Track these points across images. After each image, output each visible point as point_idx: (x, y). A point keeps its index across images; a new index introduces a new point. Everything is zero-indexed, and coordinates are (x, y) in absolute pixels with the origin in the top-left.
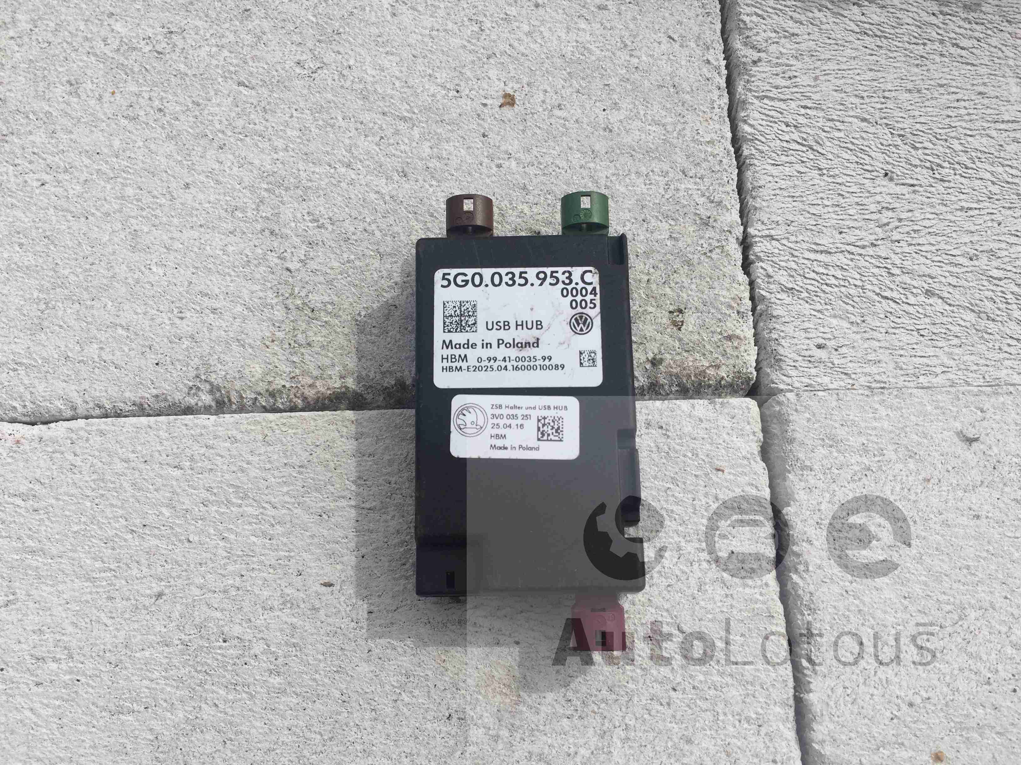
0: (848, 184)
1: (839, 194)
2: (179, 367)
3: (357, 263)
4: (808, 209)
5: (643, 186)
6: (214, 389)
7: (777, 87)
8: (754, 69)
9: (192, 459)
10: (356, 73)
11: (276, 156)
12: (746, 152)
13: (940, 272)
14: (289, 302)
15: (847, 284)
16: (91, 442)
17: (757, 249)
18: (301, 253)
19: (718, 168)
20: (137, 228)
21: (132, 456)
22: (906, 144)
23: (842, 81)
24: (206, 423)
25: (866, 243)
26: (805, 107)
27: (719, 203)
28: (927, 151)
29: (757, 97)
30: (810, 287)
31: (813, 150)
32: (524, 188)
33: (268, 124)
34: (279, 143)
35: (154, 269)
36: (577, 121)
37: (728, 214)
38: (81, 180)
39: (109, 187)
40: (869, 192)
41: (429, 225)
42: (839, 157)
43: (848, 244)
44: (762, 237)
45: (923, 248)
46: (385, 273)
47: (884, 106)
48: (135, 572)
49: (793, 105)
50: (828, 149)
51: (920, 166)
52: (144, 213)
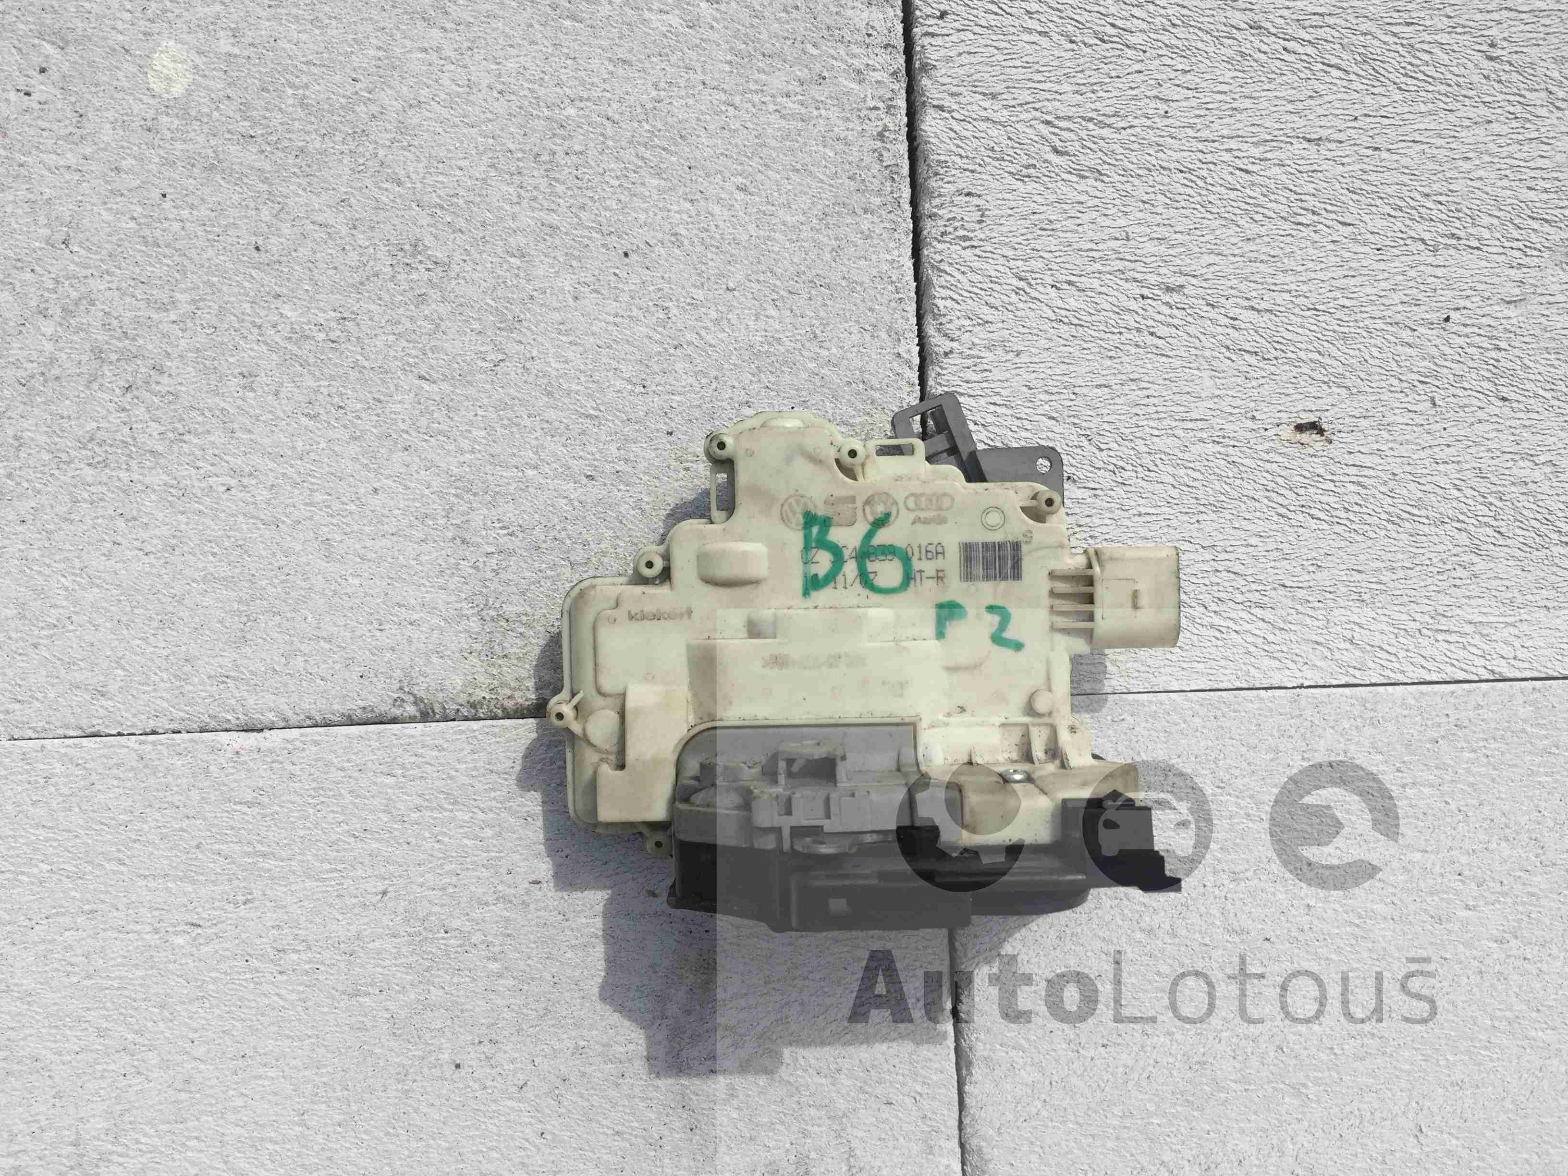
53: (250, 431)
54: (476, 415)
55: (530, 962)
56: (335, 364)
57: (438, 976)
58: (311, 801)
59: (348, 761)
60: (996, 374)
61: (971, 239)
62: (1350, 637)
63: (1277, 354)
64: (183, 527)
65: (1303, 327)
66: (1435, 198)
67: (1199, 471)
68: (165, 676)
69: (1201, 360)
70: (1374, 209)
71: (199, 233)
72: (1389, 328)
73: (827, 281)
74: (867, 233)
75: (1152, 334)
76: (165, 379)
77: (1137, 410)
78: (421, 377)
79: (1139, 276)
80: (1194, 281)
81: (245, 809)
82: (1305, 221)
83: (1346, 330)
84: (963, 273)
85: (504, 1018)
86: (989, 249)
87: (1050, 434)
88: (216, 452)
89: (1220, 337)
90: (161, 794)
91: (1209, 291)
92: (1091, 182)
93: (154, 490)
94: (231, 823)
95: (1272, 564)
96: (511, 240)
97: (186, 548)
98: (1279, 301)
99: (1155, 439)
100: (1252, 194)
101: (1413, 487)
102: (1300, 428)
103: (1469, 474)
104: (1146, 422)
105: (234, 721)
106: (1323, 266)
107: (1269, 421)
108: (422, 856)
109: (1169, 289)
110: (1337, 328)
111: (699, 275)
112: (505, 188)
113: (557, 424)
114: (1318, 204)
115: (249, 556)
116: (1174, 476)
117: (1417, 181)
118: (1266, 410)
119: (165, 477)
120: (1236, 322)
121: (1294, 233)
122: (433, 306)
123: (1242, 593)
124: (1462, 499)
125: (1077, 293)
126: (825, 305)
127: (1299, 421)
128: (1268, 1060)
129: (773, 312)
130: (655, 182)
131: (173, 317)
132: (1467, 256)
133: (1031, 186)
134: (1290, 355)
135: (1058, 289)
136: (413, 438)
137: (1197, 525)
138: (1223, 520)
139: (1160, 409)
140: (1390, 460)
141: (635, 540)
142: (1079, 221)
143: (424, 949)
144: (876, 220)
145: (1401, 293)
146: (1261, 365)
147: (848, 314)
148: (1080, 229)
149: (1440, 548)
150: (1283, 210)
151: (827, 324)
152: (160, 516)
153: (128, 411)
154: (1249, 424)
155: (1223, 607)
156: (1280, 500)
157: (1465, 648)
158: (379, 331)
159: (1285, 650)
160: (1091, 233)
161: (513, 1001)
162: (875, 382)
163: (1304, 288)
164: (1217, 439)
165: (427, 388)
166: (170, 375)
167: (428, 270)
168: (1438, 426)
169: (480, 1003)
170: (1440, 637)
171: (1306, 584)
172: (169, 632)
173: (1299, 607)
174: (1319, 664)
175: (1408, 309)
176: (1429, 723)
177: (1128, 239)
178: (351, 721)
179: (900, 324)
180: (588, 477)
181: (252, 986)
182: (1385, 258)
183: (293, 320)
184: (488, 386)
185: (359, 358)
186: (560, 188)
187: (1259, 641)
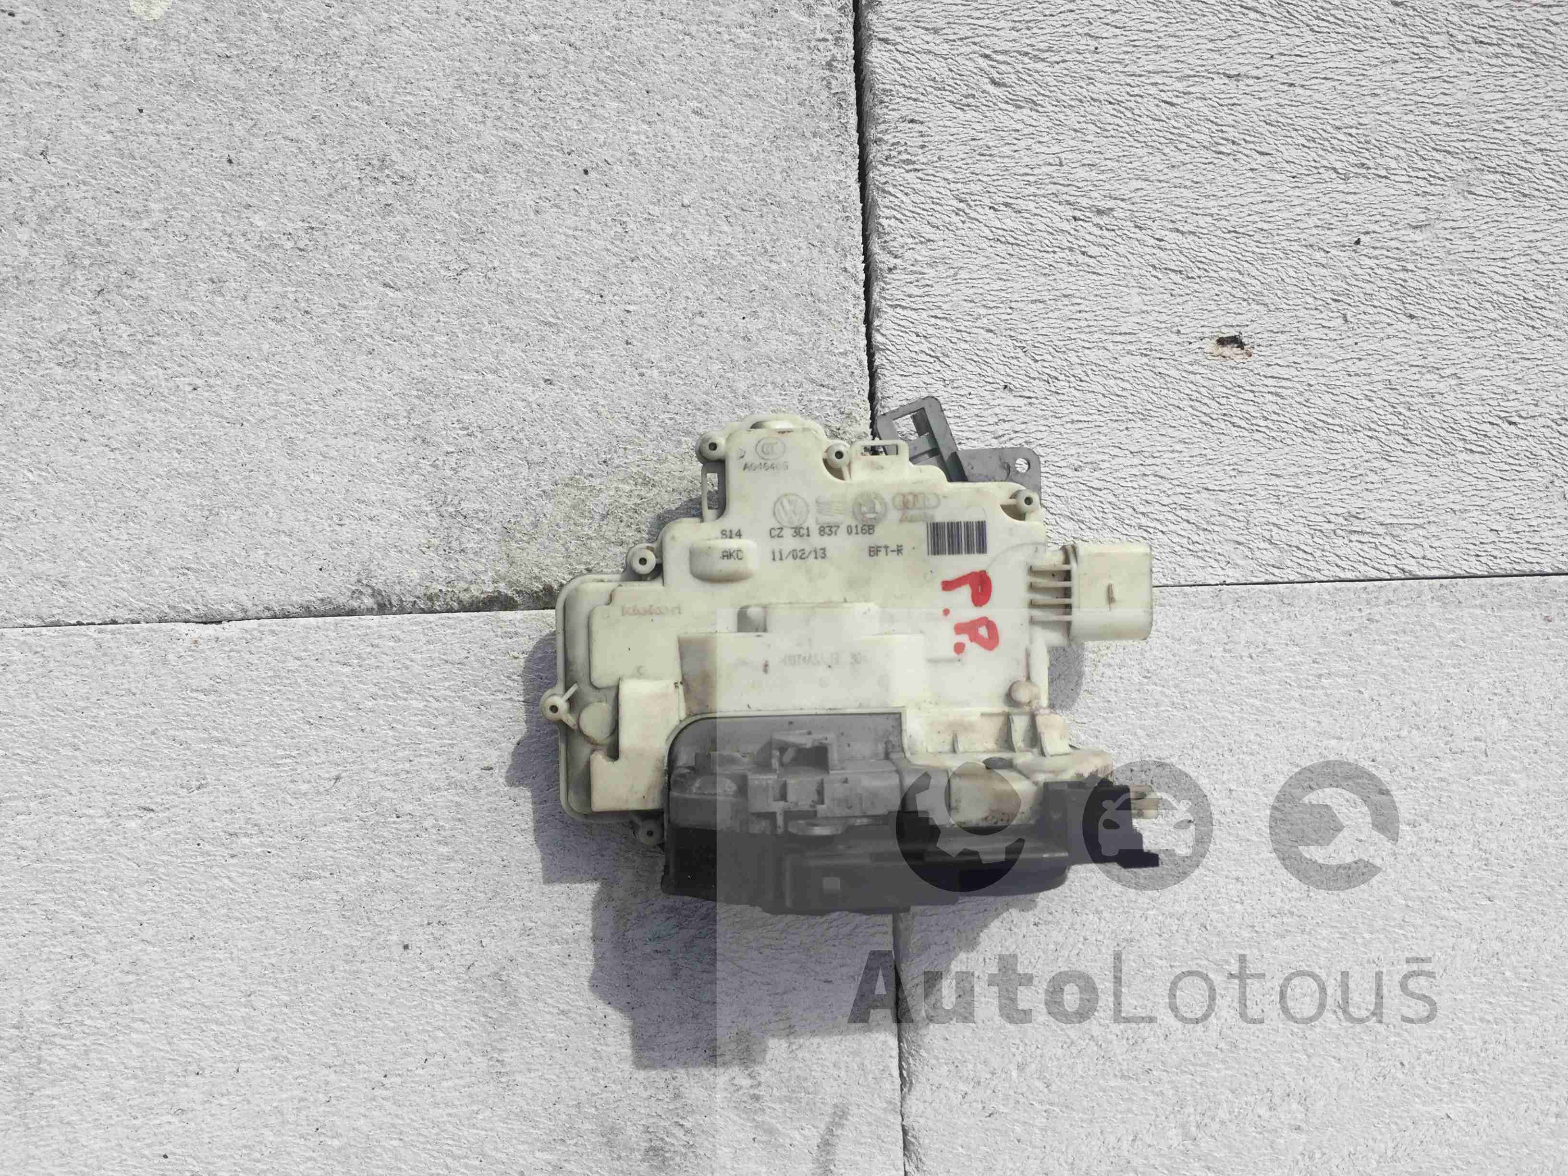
0: (969, 397)
1: (961, 406)
2: (341, 573)
3: (507, 472)
6: (375, 593)
7: (910, 296)
8: (889, 276)
9: (359, 657)
10: (500, 275)
11: (424, 362)
12: (877, 363)
14: (443, 509)
16: (265, 641)
18: (452, 461)
19: (850, 379)
20: (293, 435)
21: (303, 654)
22: (1027, 356)
23: (972, 291)
24: (371, 623)
26: (936, 317)
27: (849, 415)
28: (1046, 364)
29: (891, 306)
31: (941, 362)
32: (666, 397)
33: (415, 329)
34: (428, 349)
35: (312, 476)
36: (717, 330)
37: (856, 425)
38: (234, 384)
39: (261, 392)
40: (988, 404)
41: (575, 434)
42: (963, 368)
46: (533, 482)
47: (1008, 317)
48: (314, 759)
49: (924, 314)
50: (954, 360)
51: (1038, 378)
52: (299, 420)
53: (218, 334)
54: (439, 321)
55: (481, 846)
56: (303, 272)
57: (390, 859)
58: (267, 688)
59: (305, 651)
60: (937, 289)
61: (914, 163)
62: (1268, 537)
63: (1201, 273)
64: (149, 424)
65: (1224, 248)
66: (1346, 131)
67: (1128, 381)
68: (126, 567)
69: (1129, 277)
70: (1289, 140)
71: (174, 146)
72: (1304, 250)
73: (778, 199)
74: (816, 155)
75: (1083, 253)
76: (136, 283)
77: (1069, 324)
78: (385, 285)
79: (1072, 199)
80: (1122, 204)
81: (201, 696)
82: (1225, 151)
83: (1264, 251)
84: (906, 194)
85: (453, 901)
86: (930, 172)
87: (987, 345)
88: (184, 353)
89: (1148, 257)
90: (118, 681)
91: (1137, 214)
92: (1026, 111)
93: (122, 390)
94: (187, 709)
95: (1197, 468)
96: (475, 156)
97: (152, 445)
98: (1202, 223)
99: (1087, 351)
100: (1176, 124)
101: (1327, 397)
102: (1222, 342)
103: (1380, 386)
104: (1078, 335)
105: (193, 612)
106: (1242, 192)
107: (1193, 335)
108: (376, 743)
109: (1100, 212)
110: (1257, 250)
111: (656, 193)
112: (469, 108)
113: (517, 331)
114: (1237, 135)
115: (213, 453)
116: (1104, 386)
117: (1329, 115)
118: (1190, 325)
119: (133, 377)
120: (1162, 243)
121: (1216, 161)
122: (399, 218)
123: (1169, 496)
124: (1373, 409)
125: (1014, 214)
126: (775, 222)
127: (1221, 335)
128: (1193, 938)
129: (726, 228)
130: (615, 105)
131: (146, 225)
132: (1375, 184)
133: (970, 115)
134: (1212, 274)
135: (995, 210)
136: (378, 342)
137: (1126, 432)
138: (1150, 428)
139: (1091, 323)
140: (1305, 372)
141: (591, 442)
142: (1016, 148)
143: (375, 832)
144: (824, 142)
145: (1315, 218)
146: (1185, 283)
147: (797, 231)
148: (1016, 155)
149: (1352, 454)
150: (1205, 139)
151: (778, 239)
152: (127, 414)
153: (99, 313)
154: (1175, 338)
155: (1149, 509)
156: (1204, 409)
157: (1376, 548)
158: (346, 241)
159: (1208, 548)
160: (1026, 159)
161: (463, 884)
162: (822, 294)
163: (1225, 212)
164: (1145, 352)
165: (391, 294)
166: (141, 280)
167: (395, 183)
168: (1350, 342)
169: (430, 885)
170: (1354, 537)
171: (1228, 488)
172: (131, 524)
173: (1220, 509)
174: (1239, 562)
175: (1322, 232)
176: (1343, 617)
177: (1061, 165)
178: (308, 612)
179: (847, 241)
180: (546, 381)
181: (202, 869)
182: (1300, 185)
183: (262, 229)
184: (451, 294)
185: (326, 265)
186: (523, 110)
187: (1184, 541)
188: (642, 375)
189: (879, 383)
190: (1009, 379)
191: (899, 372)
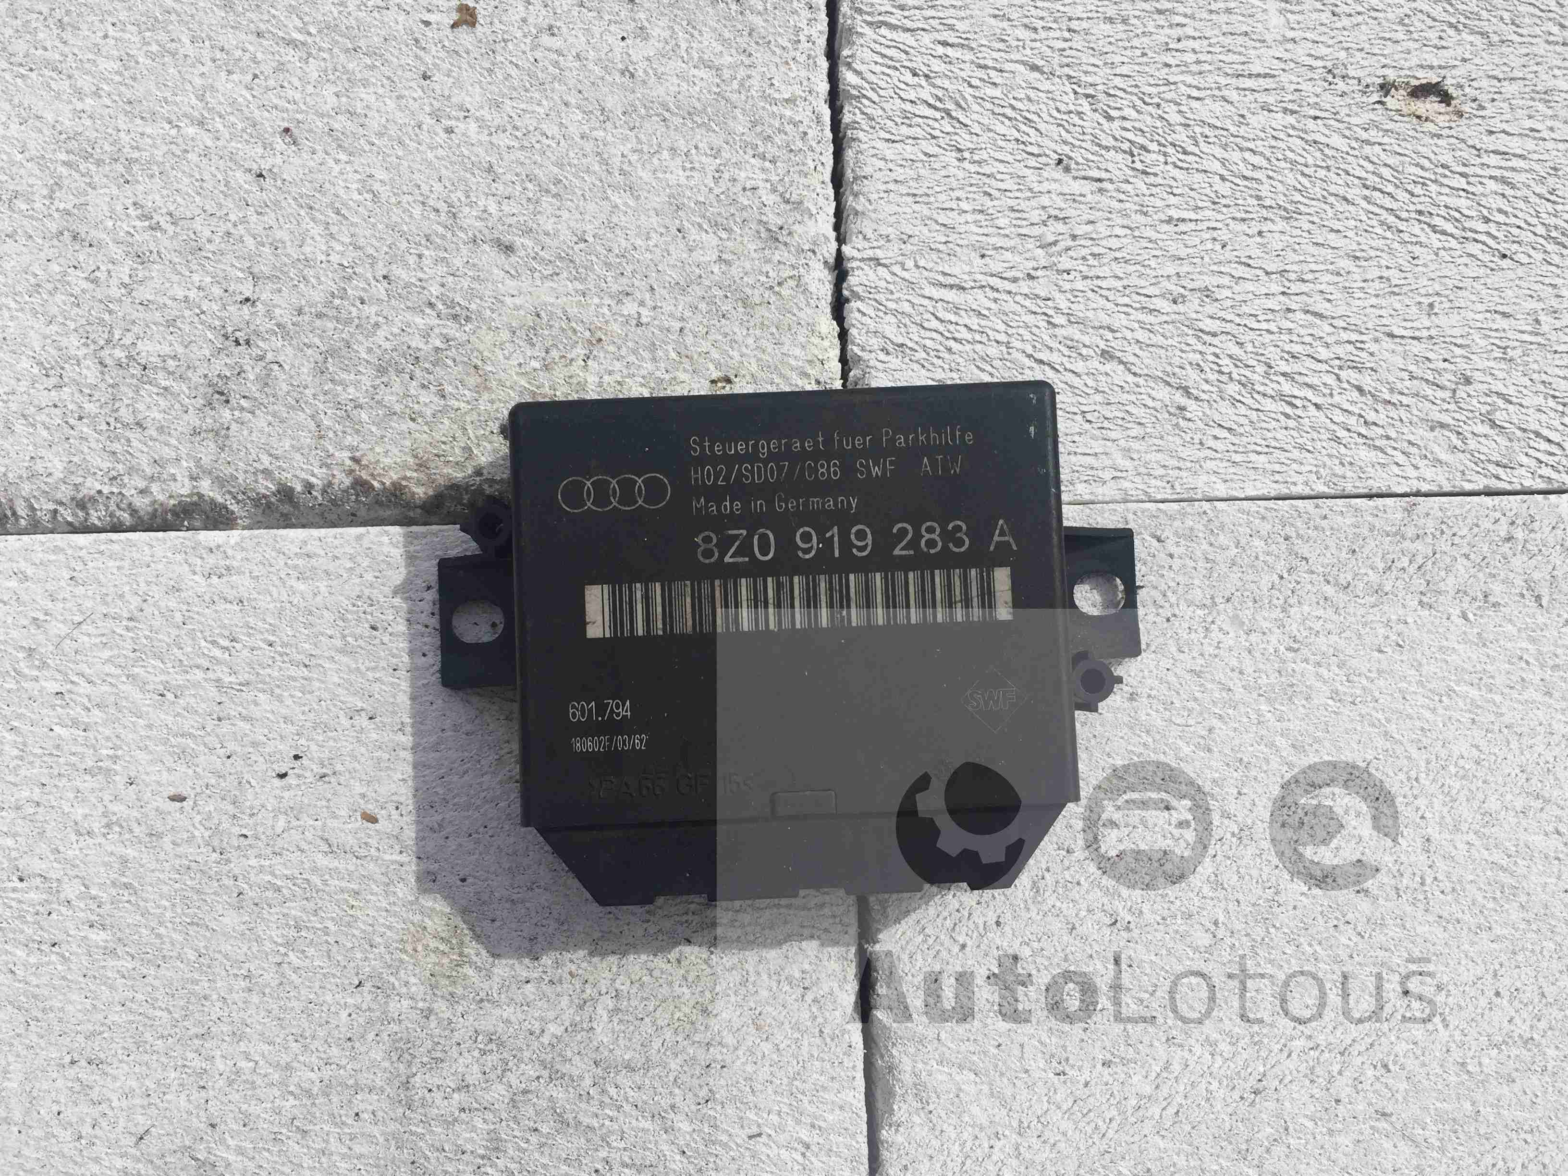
0: (999, 176)
1: (986, 194)
4: (935, 216)
5: (681, 173)
11: (80, 105)
12: (847, 118)
13: (1125, 323)
14: (104, 353)
15: (985, 340)
17: (852, 280)
18: (123, 272)
22: (1095, 111)
25: (1019, 275)
26: (945, 44)
27: (798, 205)
28: (1127, 125)
29: (871, 24)
30: (929, 343)
31: (952, 118)
32: (490, 169)
33: (67, 50)
34: (86, 83)
36: (578, 57)
37: (810, 223)
40: (1030, 189)
41: (334, 229)
42: (990, 130)
43: (992, 275)
44: (862, 260)
45: (1104, 284)
47: (1065, 45)
49: (926, 39)
50: (975, 116)
51: (1114, 148)
62: (1489, 415)
67: (1262, 154)
77: (1167, 58)
87: (1030, 92)
95: (1374, 301)
99: (1195, 104)
102: (1417, 93)
104: (1181, 77)
116: (1223, 162)
127: (1415, 82)
137: (1258, 239)
138: (1299, 232)
139: (1203, 57)
140: (1549, 145)
155: (1296, 367)
156: (1388, 202)
159: (1393, 435)
164: (1290, 106)
171: (1425, 333)
173: (1412, 368)
174: (1444, 456)
187: (1352, 421)
188: (450, 131)
189: (849, 155)
190: (1067, 149)
191: (883, 134)
